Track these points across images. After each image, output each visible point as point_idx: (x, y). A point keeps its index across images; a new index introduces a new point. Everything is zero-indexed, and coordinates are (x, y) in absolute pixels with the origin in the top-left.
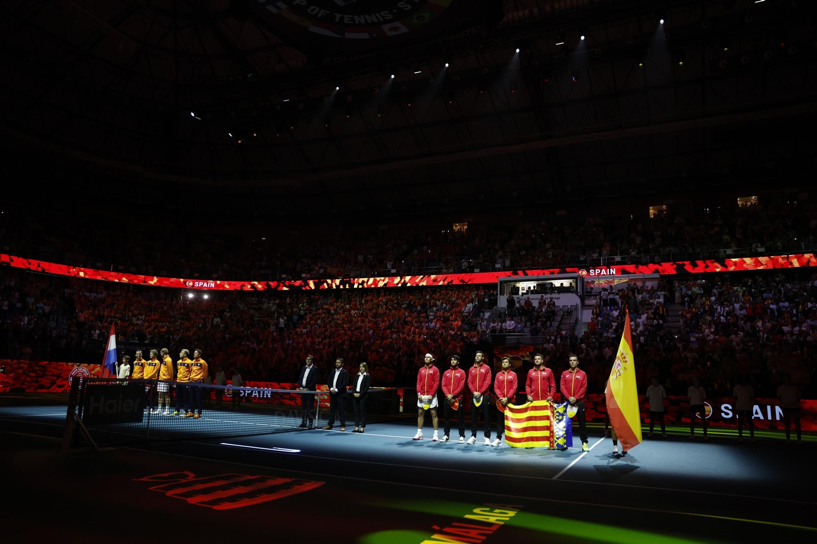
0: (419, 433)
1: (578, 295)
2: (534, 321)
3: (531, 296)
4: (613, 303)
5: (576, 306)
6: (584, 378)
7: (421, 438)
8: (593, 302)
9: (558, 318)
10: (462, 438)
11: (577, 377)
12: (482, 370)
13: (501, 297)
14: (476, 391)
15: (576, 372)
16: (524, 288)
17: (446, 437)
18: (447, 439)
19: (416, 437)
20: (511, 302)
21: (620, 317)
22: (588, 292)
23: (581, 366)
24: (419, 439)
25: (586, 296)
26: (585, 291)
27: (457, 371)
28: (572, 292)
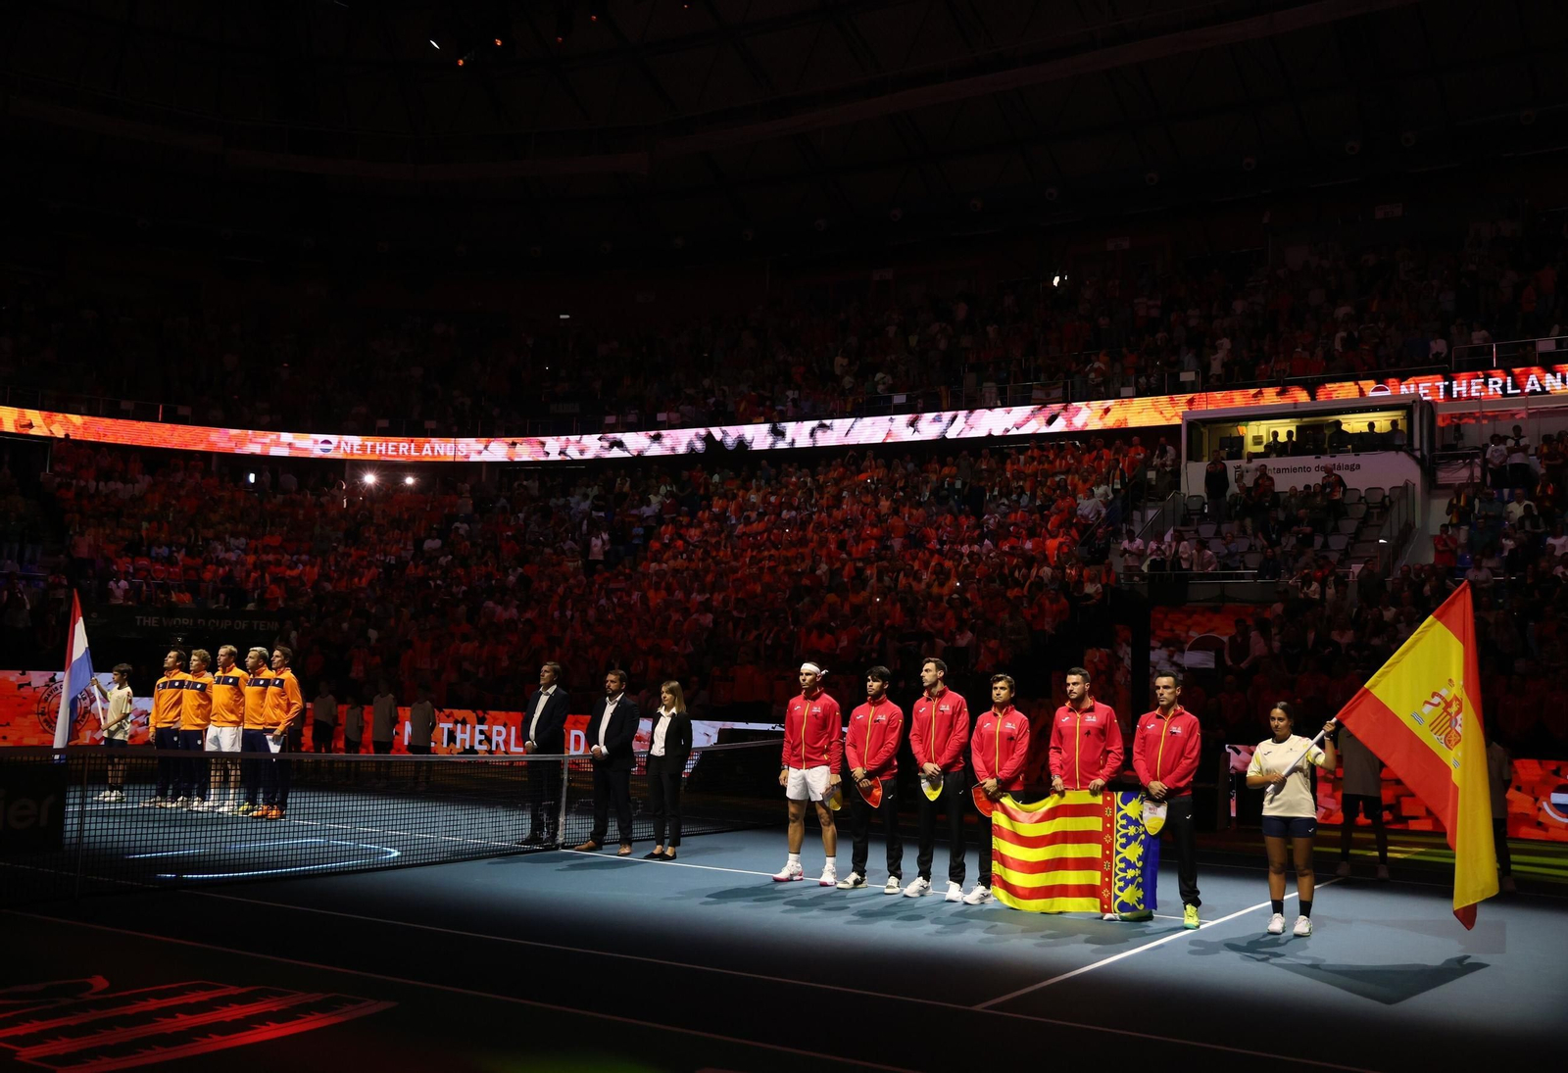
0: (792, 865)
1: (1415, 458)
2: (1274, 536)
3: (1273, 462)
5: (1405, 489)
6: (1191, 735)
7: (795, 878)
8: (1458, 475)
9: (1349, 526)
10: (893, 881)
11: (1174, 729)
12: (943, 708)
13: (1192, 465)
14: (930, 761)
16: (1261, 437)
17: (854, 876)
18: (856, 883)
19: (784, 874)
20: (1216, 480)
21: (1527, 524)
22: (1445, 447)
24: (789, 880)
25: (1441, 457)
26: (1438, 445)
27: (881, 708)
28: (1398, 449)
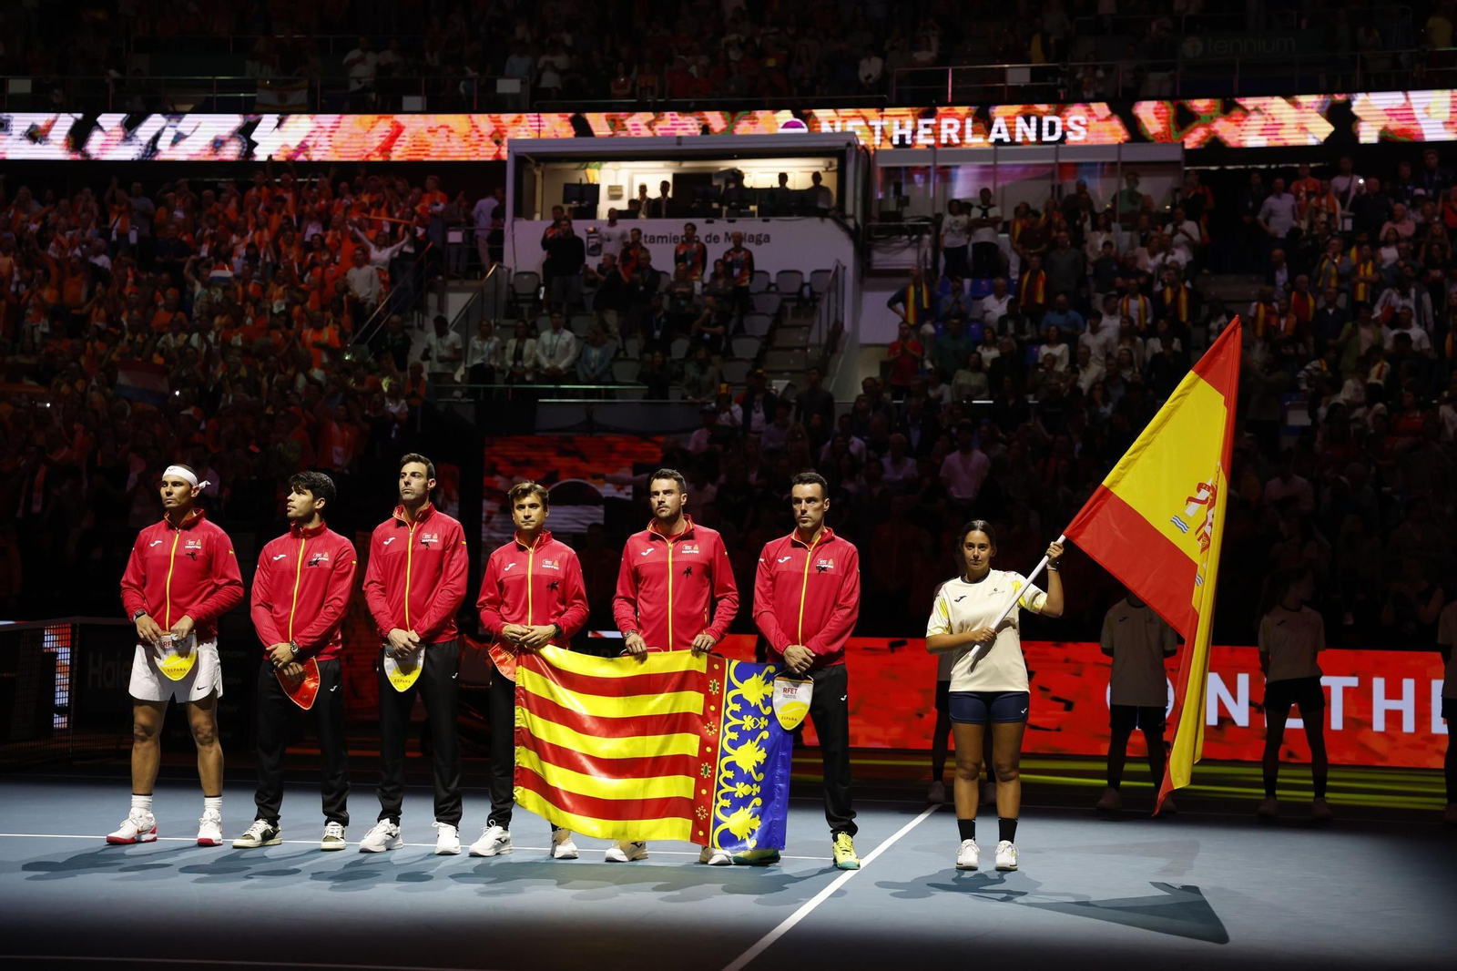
0: (137, 814)
1: (846, 228)
4: (986, 264)
5: (837, 273)
6: (848, 572)
7: (144, 837)
9: (760, 325)
10: (334, 828)
11: (823, 563)
12: (426, 538)
13: (521, 224)
14: (402, 626)
15: (820, 543)
16: (620, 188)
17: (261, 826)
18: (267, 837)
19: (125, 831)
20: (561, 249)
21: (1011, 326)
22: (886, 217)
23: (839, 519)
24: (135, 841)
25: (880, 230)
26: (875, 213)
27: (317, 540)
28: (823, 214)
